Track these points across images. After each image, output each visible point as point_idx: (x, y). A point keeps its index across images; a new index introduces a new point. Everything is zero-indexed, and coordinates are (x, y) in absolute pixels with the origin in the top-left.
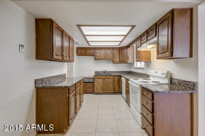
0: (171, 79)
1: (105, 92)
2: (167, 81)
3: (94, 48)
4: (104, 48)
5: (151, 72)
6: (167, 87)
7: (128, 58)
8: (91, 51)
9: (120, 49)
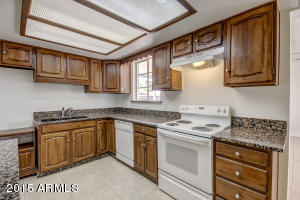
7: (120, 82)
9: (104, 64)
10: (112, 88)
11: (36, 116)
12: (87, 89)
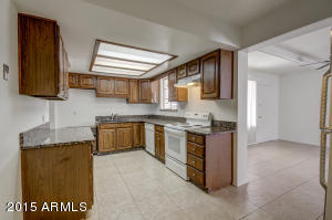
0: (213, 121)
1: (118, 148)
2: (209, 124)
3: (97, 77)
4: (114, 78)
5: (188, 114)
6: (209, 129)
7: (151, 95)
8: (90, 81)
9: (139, 82)
10: (145, 99)
11: (97, 119)
12: (128, 101)
